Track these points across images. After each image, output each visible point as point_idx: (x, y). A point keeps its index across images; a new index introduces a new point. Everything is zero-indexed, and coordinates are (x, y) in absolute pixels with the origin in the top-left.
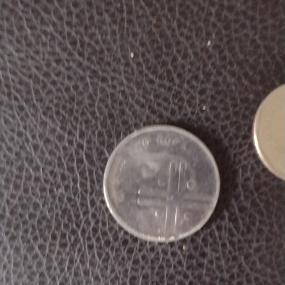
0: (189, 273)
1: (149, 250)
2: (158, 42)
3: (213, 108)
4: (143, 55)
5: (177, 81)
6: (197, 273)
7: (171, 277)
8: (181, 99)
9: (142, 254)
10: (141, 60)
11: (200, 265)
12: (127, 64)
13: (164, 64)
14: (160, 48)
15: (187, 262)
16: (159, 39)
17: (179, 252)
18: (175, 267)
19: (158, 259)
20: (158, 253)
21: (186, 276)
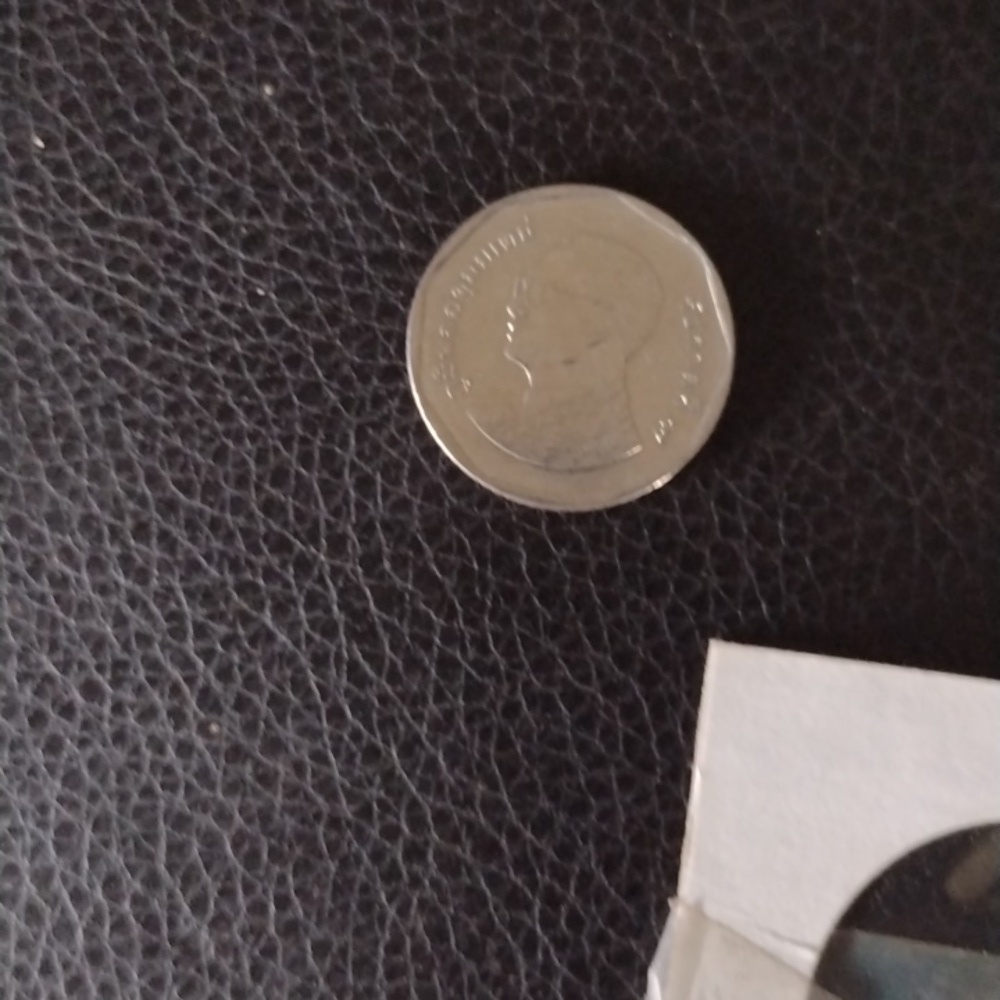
0: (233, 804)
1: (110, 741)
2: (114, 95)
3: (288, 289)
4: (73, 140)
5: (176, 213)
6: (255, 803)
7: (180, 822)
8: (192, 269)
9: (89, 752)
10: (66, 154)
11: (266, 779)
12: (26, 172)
13: (136, 161)
14: (121, 116)
15: (225, 772)
16: (118, 88)
17: (200, 743)
18: (189, 788)
19: (137, 767)
20: (136, 751)
21: (223, 817)
